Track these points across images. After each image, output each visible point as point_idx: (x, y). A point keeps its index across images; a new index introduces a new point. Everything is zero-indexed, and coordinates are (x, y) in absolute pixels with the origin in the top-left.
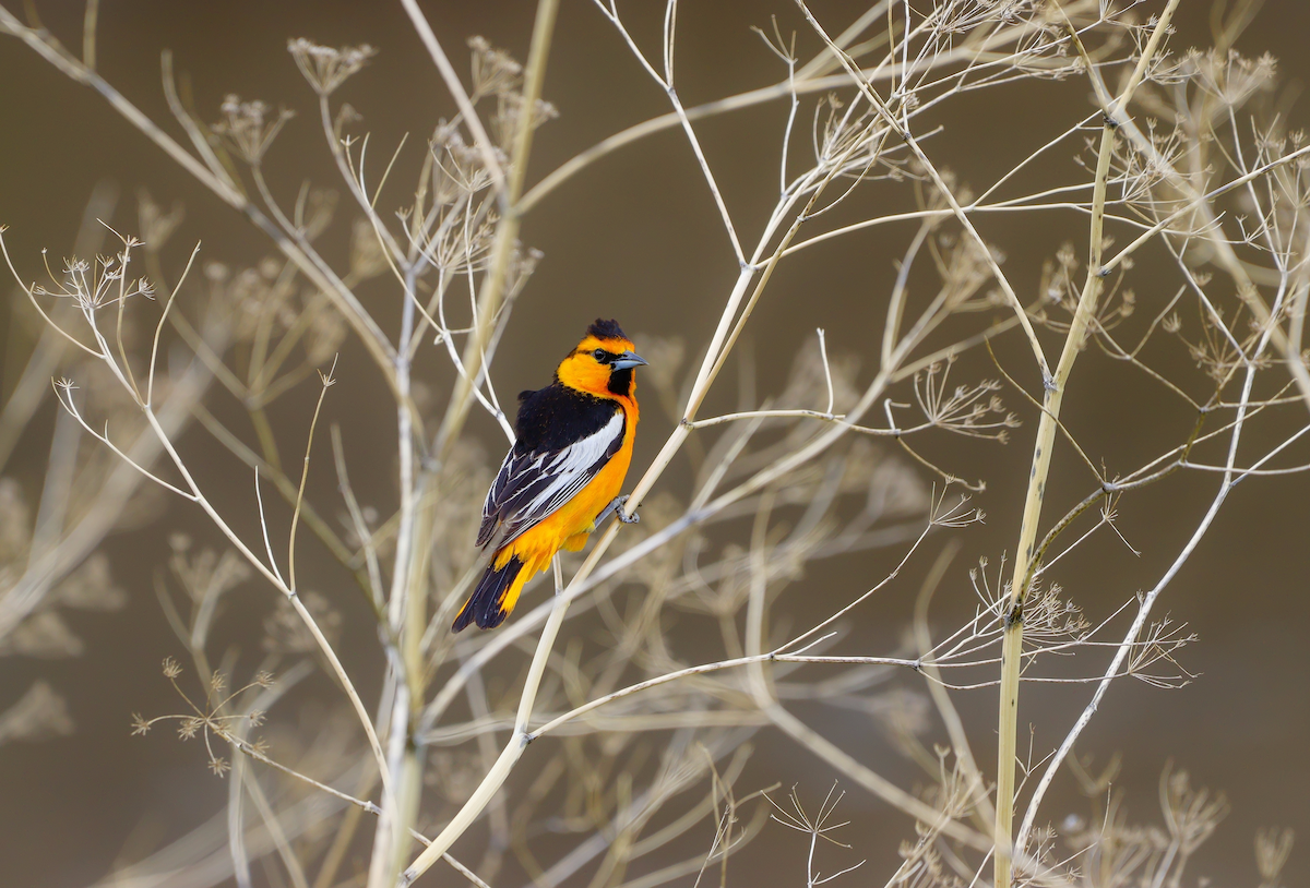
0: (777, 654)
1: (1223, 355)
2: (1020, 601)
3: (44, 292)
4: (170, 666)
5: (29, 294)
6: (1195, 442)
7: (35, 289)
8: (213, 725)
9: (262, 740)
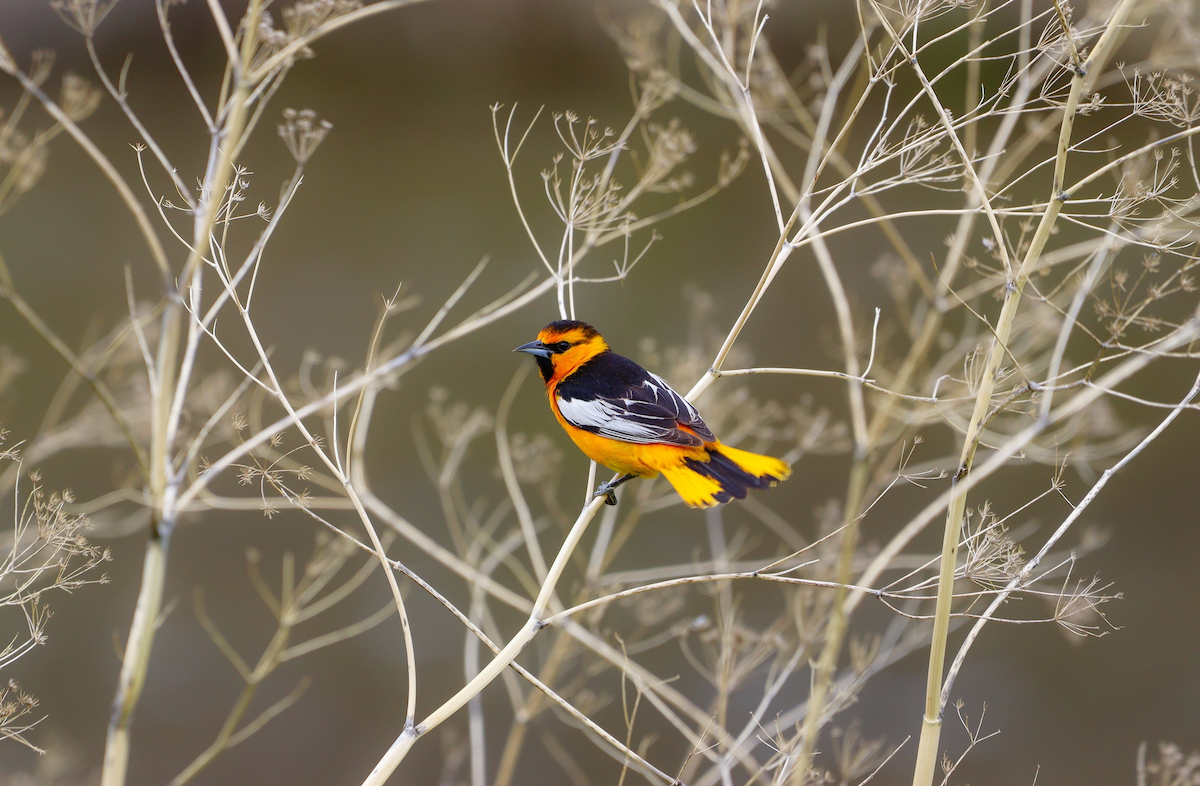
0: (760, 572)
1: (1123, 309)
2: (965, 466)
3: (171, 206)
4: (238, 420)
5: (159, 205)
6: (1102, 360)
7: (164, 201)
8: (269, 476)
9: (307, 491)
